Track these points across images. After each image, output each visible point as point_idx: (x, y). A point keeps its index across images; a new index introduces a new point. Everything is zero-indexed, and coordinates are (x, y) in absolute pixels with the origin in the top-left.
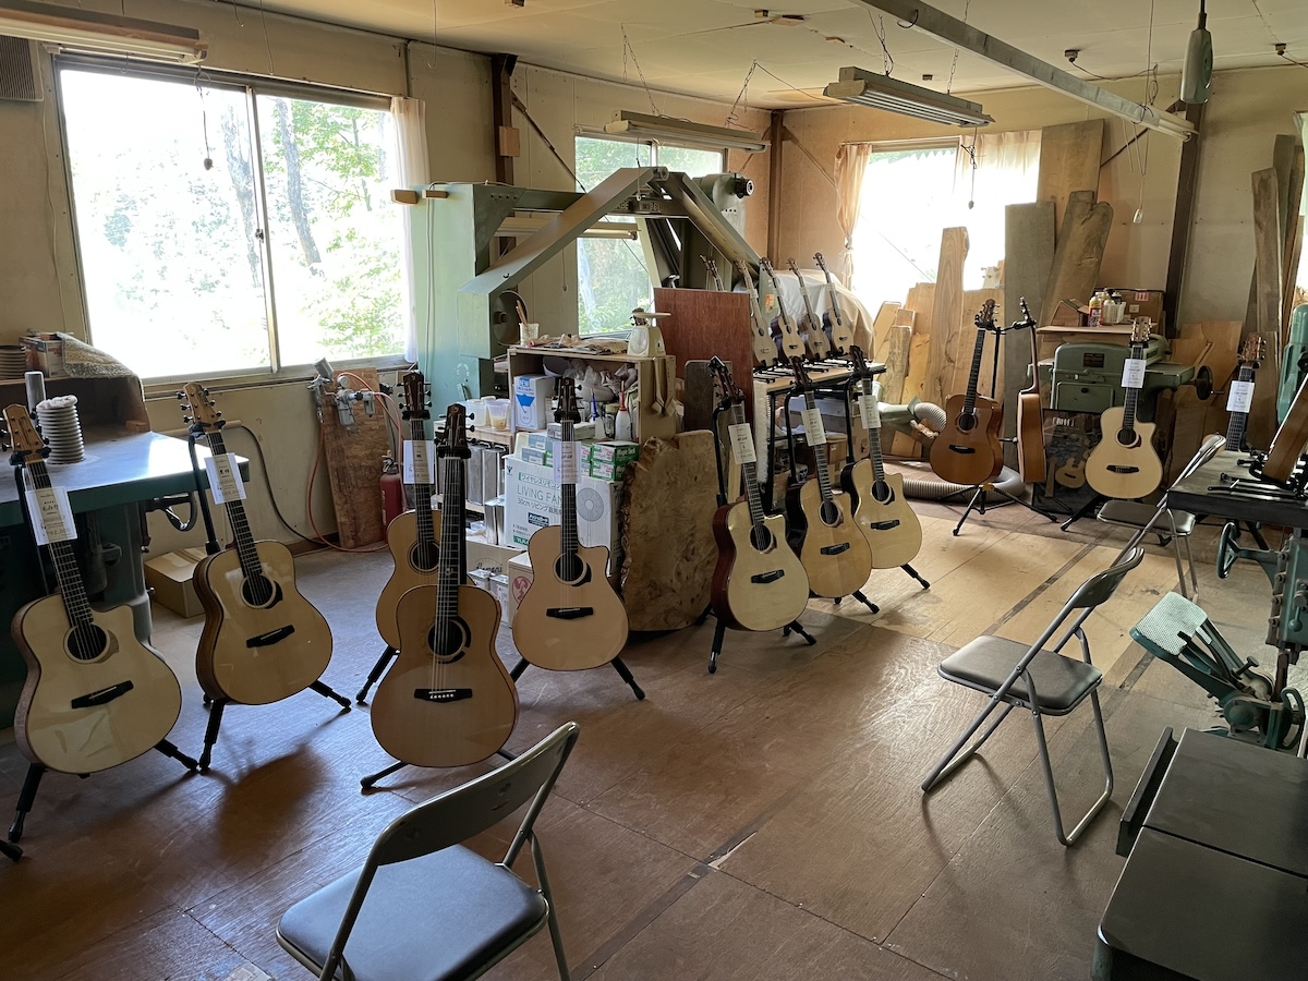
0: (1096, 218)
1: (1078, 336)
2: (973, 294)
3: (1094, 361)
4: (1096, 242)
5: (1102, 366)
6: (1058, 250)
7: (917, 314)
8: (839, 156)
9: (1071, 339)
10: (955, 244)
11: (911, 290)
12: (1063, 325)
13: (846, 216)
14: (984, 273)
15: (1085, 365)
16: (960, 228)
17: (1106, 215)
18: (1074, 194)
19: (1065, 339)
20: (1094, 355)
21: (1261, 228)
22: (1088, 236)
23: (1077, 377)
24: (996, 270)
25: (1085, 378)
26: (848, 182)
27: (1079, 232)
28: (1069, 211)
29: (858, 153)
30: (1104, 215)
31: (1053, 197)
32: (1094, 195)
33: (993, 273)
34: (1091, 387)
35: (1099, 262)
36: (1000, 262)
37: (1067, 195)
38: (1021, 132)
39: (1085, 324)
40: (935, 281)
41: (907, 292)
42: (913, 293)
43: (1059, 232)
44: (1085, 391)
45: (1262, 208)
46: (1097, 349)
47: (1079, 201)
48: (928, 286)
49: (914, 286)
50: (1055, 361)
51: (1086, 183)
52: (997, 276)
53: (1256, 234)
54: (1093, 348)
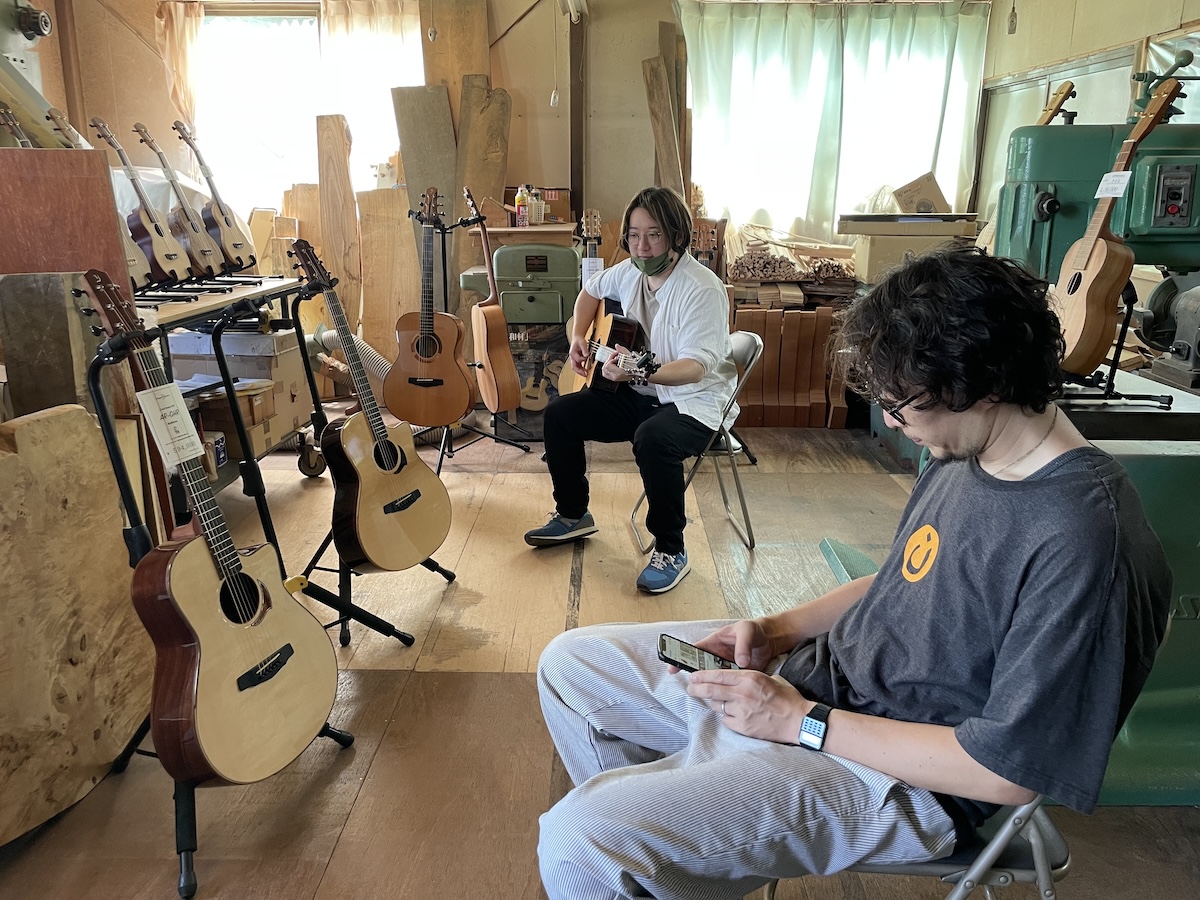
0: (494, 107)
1: (514, 236)
2: (365, 197)
3: (537, 264)
4: (498, 134)
5: (546, 270)
6: (460, 143)
7: (300, 223)
8: (160, 15)
9: (509, 240)
10: (333, 135)
11: (287, 193)
12: (492, 227)
13: (182, 96)
14: (375, 171)
15: (528, 270)
16: (337, 116)
17: (505, 105)
18: (467, 79)
19: (501, 240)
20: (536, 257)
21: (657, 120)
22: (490, 127)
23: (520, 284)
24: (389, 167)
25: (531, 285)
26: (178, 51)
27: (478, 123)
28: (465, 97)
29: (187, 14)
30: (503, 103)
31: (443, 81)
32: (488, 81)
33: (385, 171)
34: (538, 296)
35: (506, 155)
36: (391, 159)
37: (459, 78)
39: (514, 225)
40: (316, 181)
41: (282, 196)
42: (289, 196)
43: (457, 124)
44: (531, 299)
45: (656, 97)
46: (539, 250)
47: (474, 87)
48: (308, 188)
49: (291, 188)
51: (478, 66)
52: (392, 174)
53: (654, 126)
54: (534, 249)
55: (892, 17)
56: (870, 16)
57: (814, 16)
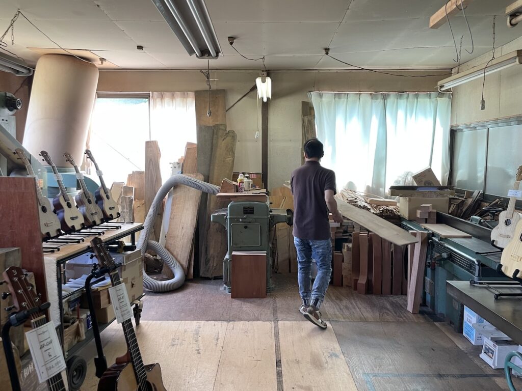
0: (229, 138)
3: (249, 211)
4: (230, 150)
5: (253, 213)
6: (212, 154)
7: (135, 189)
9: (235, 199)
10: (152, 152)
11: (129, 175)
12: (226, 192)
14: (171, 166)
16: (155, 141)
17: (233, 137)
19: (231, 199)
20: (248, 207)
22: (227, 147)
23: (241, 220)
24: (178, 163)
25: (246, 220)
27: (222, 144)
28: (216, 134)
33: (177, 166)
34: (249, 225)
35: (234, 159)
36: (179, 160)
38: (184, 92)
39: (237, 191)
40: (144, 170)
41: (127, 176)
42: (131, 177)
44: (246, 227)
46: (250, 204)
47: (220, 129)
48: (140, 173)
49: (131, 173)
50: (228, 212)
52: (179, 167)
54: (247, 204)
55: (407, 99)
56: (397, 99)
57: (372, 98)
